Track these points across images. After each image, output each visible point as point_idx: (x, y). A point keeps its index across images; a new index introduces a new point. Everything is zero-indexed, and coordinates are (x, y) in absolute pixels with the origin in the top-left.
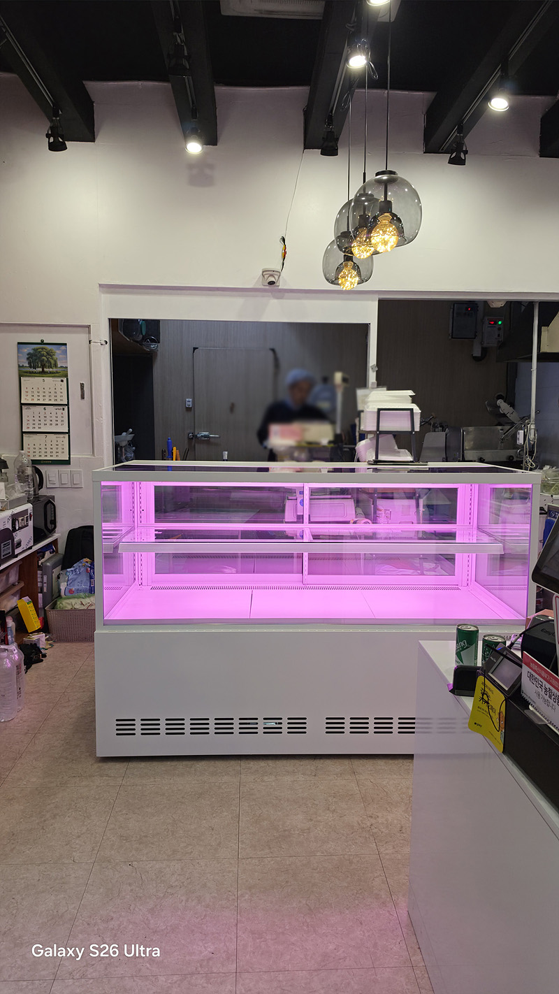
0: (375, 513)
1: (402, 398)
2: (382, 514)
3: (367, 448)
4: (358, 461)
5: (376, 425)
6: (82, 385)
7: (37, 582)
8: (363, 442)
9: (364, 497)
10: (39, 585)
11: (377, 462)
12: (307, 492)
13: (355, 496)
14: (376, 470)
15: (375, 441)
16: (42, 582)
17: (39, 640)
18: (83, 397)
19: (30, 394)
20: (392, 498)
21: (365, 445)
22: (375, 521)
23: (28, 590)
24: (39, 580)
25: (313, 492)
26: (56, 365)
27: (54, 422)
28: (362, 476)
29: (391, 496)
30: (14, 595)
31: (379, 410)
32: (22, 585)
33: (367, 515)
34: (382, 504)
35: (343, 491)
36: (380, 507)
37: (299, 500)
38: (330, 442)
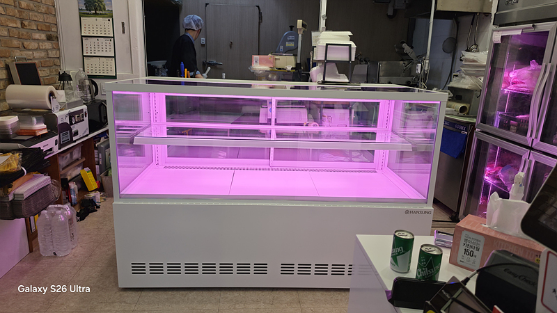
0: (321, 118)
1: (343, 37)
2: (326, 119)
3: (317, 72)
4: (311, 81)
5: (324, 55)
6: (123, 24)
7: (94, 158)
8: (315, 68)
9: (314, 106)
10: (96, 159)
11: (324, 82)
12: (274, 103)
13: (308, 105)
14: (323, 88)
15: (323, 68)
16: (98, 158)
17: (95, 197)
18: (124, 32)
19: (87, 29)
20: (333, 108)
21: (316, 70)
22: (321, 125)
23: (88, 163)
24: (96, 156)
25: (279, 103)
26: (104, 9)
27: (104, 50)
28: (314, 91)
29: (332, 106)
30: (78, 166)
31: (327, 45)
32: (84, 159)
33: (315, 120)
34: (326, 112)
35: (301, 103)
36: (325, 115)
37: (269, 108)
38: (292, 68)
